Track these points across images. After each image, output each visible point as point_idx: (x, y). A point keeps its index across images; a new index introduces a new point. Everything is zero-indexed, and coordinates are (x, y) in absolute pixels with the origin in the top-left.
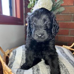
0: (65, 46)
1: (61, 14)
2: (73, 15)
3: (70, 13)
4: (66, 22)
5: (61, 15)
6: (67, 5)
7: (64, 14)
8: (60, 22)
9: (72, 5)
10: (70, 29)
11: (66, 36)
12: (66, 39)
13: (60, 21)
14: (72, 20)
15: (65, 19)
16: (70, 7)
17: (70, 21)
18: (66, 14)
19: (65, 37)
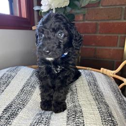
0: (105, 70)
1: (101, 7)
2: (124, 7)
3: (118, 4)
4: (111, 22)
5: (102, 9)
8: (99, 22)
10: (119, 36)
11: (112, 48)
12: (111, 54)
13: (100, 20)
14: (123, 17)
15: (109, 17)
17: (120, 19)
18: (111, 6)
19: (110, 49)
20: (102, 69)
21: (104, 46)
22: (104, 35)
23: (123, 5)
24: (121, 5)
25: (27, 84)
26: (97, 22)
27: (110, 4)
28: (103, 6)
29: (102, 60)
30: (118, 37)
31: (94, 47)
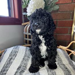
1: (59, 12)
3: (68, 10)
6: (65, 3)
7: (63, 12)
9: (70, 2)
11: (65, 35)
12: (65, 38)
13: (59, 19)
14: (71, 18)
15: (63, 18)
16: (68, 4)
17: (69, 19)
20: (60, 46)
21: (61, 33)
22: (61, 28)
23: (71, 11)
24: (70, 11)
25: (25, 56)
26: (57, 20)
27: (64, 11)
28: (60, 12)
29: (60, 41)
30: (68, 28)
31: (56, 34)
